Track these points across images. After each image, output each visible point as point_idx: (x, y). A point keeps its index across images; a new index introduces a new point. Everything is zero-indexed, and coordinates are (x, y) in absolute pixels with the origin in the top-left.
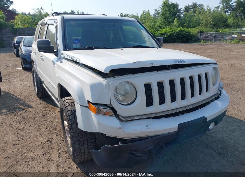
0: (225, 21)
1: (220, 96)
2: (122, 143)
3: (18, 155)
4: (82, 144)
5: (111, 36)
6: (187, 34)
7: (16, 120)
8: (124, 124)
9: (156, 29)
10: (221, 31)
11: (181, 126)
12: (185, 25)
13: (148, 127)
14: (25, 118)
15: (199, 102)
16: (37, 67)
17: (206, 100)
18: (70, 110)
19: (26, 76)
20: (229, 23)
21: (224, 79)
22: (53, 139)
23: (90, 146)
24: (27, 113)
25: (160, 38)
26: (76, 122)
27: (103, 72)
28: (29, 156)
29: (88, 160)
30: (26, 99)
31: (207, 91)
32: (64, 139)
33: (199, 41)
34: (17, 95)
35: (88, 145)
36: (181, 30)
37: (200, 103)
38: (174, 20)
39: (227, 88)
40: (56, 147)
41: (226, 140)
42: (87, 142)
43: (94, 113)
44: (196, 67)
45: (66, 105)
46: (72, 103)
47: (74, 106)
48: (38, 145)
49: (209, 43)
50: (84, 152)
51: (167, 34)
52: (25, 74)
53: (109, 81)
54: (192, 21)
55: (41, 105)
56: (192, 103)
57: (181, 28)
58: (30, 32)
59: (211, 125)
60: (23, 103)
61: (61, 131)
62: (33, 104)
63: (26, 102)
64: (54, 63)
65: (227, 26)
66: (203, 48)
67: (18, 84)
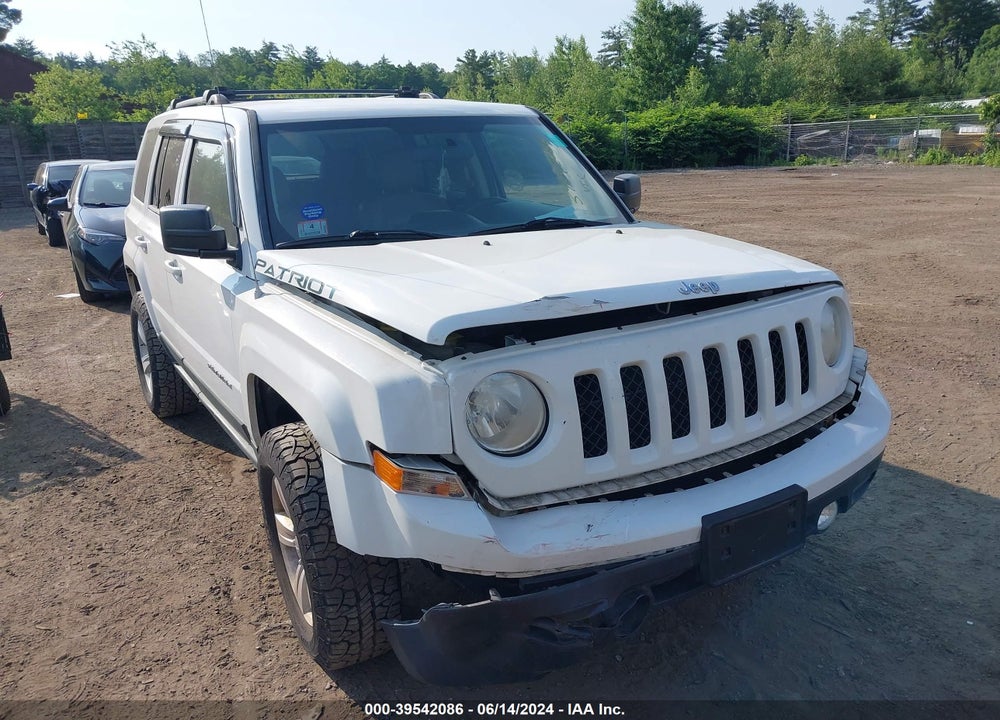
0: (894, 70)
1: (854, 403)
2: (502, 595)
3: (106, 649)
4: (353, 601)
5: (440, 183)
6: (739, 129)
7: (81, 511)
8: (506, 524)
9: (612, 112)
10: (875, 116)
11: (713, 524)
12: (729, 92)
13: (593, 530)
14: (117, 501)
15: (777, 431)
16: (153, 302)
17: (806, 420)
18: (304, 477)
19: (100, 329)
20: (906, 82)
21: (886, 317)
22: (231, 580)
23: (381, 605)
24: (122, 482)
25: (627, 180)
26: (326, 521)
27: (425, 341)
28: (150, 649)
29: (374, 656)
30: (110, 426)
31: (804, 389)
32: (274, 580)
33: (788, 157)
34: (73, 410)
35: (373, 604)
36: (712, 113)
37: (782, 433)
38: (687, 72)
39: (896, 356)
40: (247, 613)
41: (886, 563)
42: (372, 592)
43: (394, 488)
44: (761, 303)
45: (288, 459)
46: (308, 448)
47: (314, 460)
48: (177, 607)
49: (829, 164)
50: (360, 630)
51: (657, 134)
52: (96, 318)
53: (446, 371)
54: (758, 76)
55: (175, 448)
56: (752, 438)
57: (715, 107)
58: (98, 139)
59: (825, 511)
60: (100, 444)
61: (260, 550)
62: (140, 446)
63: (113, 437)
64: (229, 298)
65: (899, 94)
66: (802, 187)
67: (73, 361)
